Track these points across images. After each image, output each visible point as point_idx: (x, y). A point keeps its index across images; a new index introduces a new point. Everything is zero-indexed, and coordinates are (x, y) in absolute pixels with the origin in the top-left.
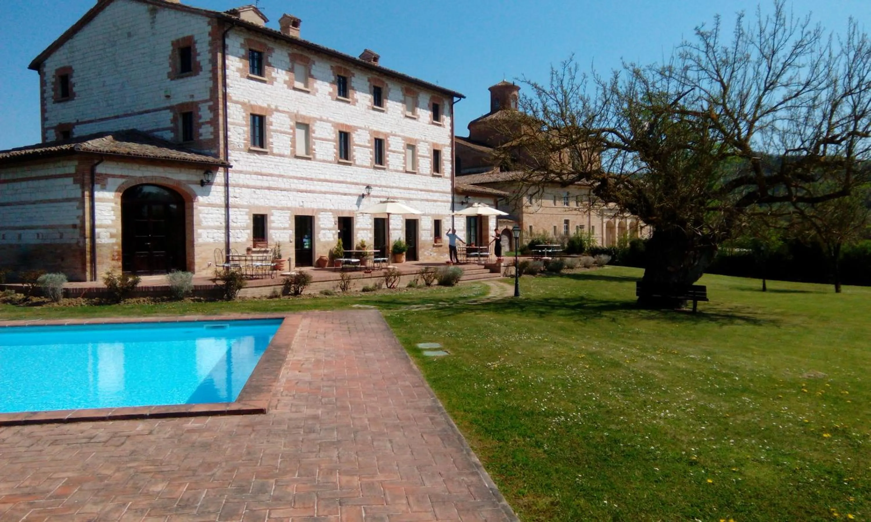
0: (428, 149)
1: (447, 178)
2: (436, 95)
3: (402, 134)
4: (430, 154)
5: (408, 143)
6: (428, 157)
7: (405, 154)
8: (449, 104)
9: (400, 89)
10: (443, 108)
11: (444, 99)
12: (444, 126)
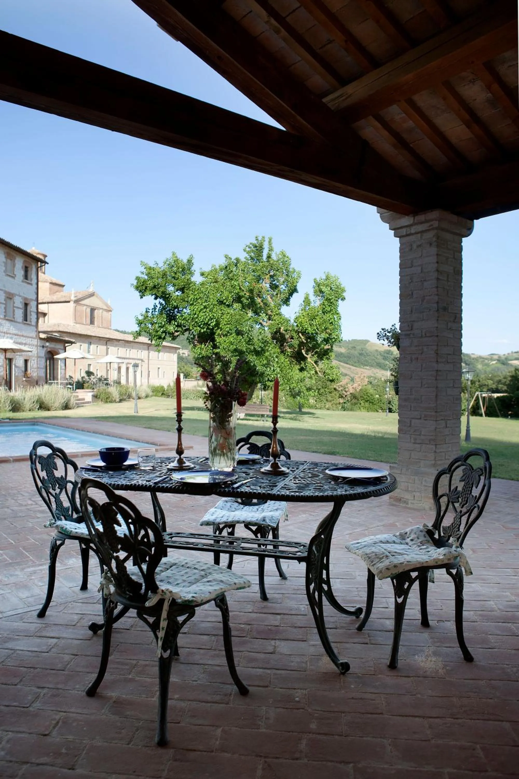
0: (21, 302)
1: (33, 326)
2: (27, 260)
3: (4, 289)
4: (21, 306)
5: (8, 296)
6: (21, 308)
7: (6, 304)
8: (36, 267)
9: (3, 252)
10: (31, 270)
11: (32, 263)
12: (31, 284)
